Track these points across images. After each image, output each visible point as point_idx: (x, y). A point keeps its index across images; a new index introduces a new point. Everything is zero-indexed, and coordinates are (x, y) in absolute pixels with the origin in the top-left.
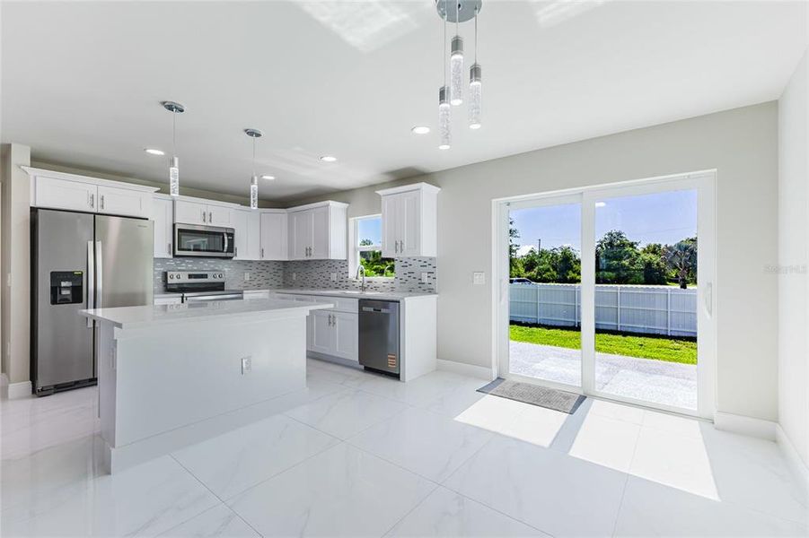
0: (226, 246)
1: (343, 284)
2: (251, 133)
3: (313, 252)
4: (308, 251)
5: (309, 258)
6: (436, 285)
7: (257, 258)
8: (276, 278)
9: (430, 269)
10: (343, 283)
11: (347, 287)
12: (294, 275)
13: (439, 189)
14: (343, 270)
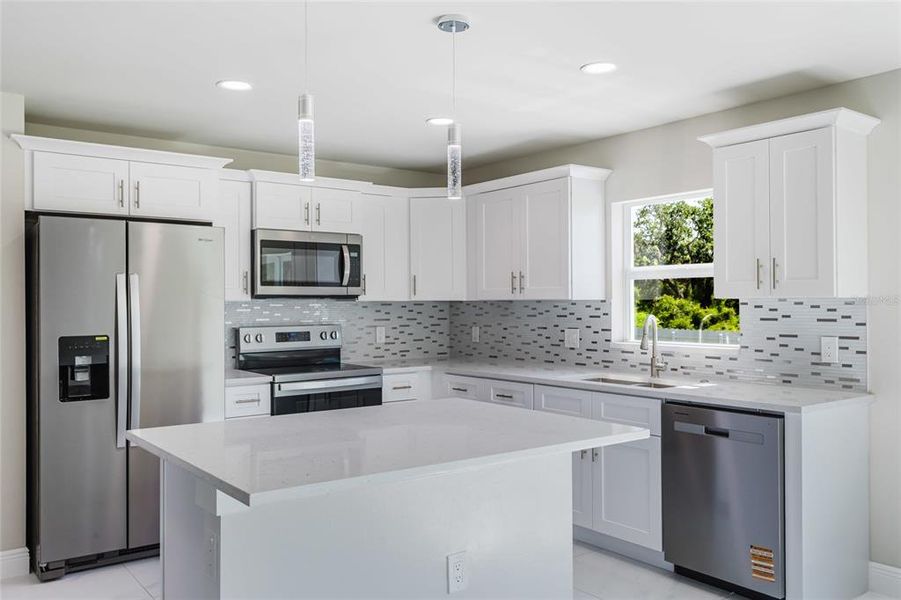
0: (347, 272)
1: (597, 356)
2: (447, 25)
3: (527, 284)
4: (517, 280)
5: (517, 296)
6: (865, 370)
7: (402, 296)
8: (434, 337)
9: (847, 327)
10: (598, 353)
11: (607, 364)
12: (476, 331)
13: (875, 122)
14: (597, 325)
